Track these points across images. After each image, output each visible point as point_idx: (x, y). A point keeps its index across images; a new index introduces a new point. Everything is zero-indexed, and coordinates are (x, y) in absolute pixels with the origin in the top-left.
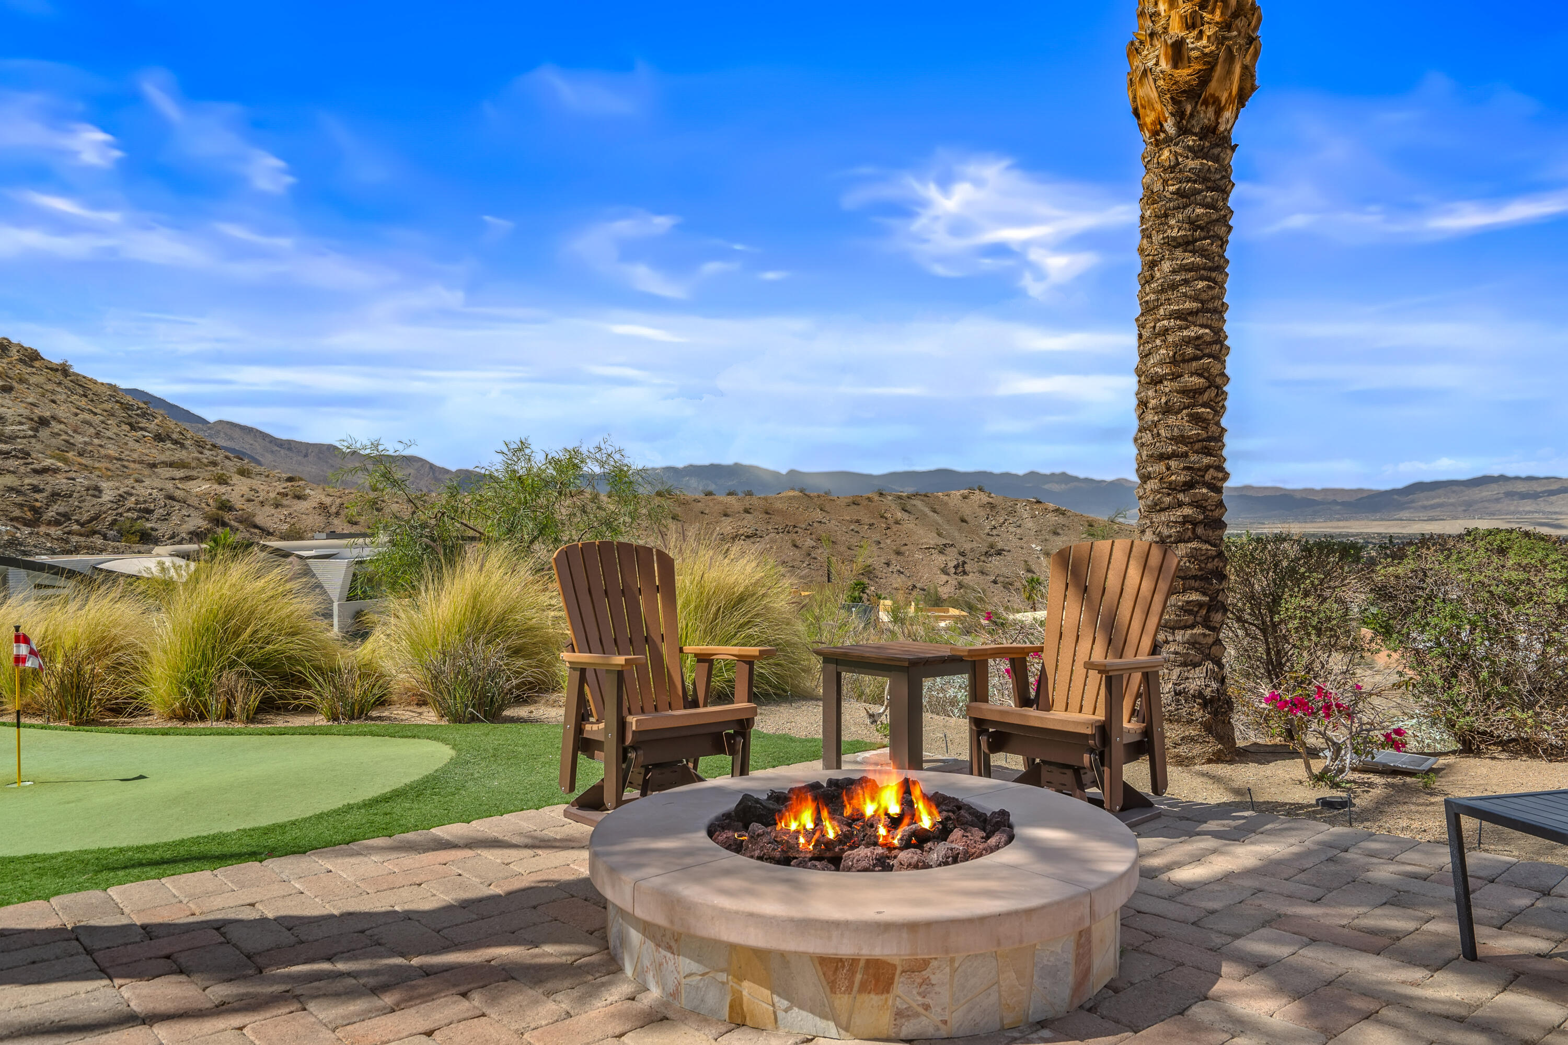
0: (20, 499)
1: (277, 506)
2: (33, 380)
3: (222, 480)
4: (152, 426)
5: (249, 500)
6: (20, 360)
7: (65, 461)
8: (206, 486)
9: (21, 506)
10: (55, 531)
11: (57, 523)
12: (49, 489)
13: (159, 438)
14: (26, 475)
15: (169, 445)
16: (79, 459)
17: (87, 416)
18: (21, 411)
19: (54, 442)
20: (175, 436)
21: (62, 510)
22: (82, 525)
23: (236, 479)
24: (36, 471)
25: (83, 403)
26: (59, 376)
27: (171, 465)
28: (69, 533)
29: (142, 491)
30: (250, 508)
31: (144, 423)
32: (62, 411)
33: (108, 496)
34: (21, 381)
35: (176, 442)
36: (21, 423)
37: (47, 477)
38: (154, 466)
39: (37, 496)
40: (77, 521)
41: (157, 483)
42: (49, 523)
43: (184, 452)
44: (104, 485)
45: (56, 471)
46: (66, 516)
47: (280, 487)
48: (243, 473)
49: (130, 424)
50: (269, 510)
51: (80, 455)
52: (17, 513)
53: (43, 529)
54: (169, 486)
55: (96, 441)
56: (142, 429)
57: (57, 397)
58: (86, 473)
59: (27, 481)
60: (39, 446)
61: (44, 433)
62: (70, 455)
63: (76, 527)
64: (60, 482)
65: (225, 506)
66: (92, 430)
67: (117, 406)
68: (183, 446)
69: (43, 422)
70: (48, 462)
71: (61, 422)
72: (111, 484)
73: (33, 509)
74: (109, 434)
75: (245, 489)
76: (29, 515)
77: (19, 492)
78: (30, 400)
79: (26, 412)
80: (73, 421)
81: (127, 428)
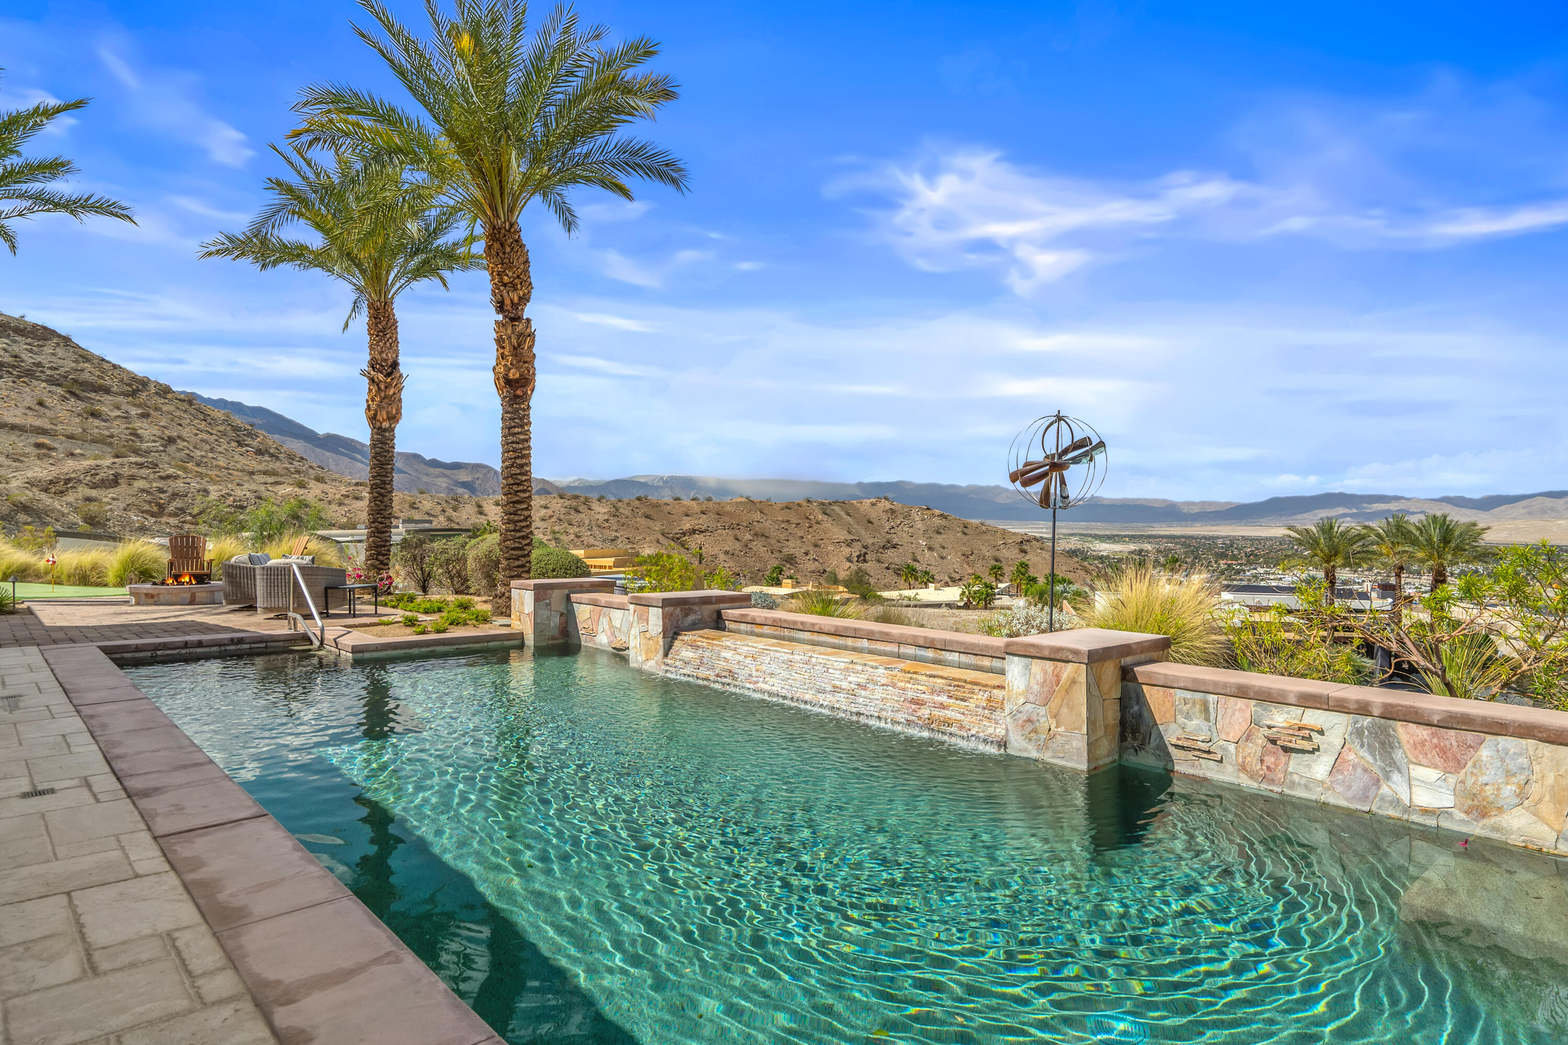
0: (149, 498)
1: (340, 504)
2: (165, 408)
3: (302, 485)
4: (255, 443)
5: (321, 500)
6: (156, 393)
7: (185, 470)
8: (289, 489)
9: (150, 502)
10: (173, 521)
11: (175, 515)
12: (170, 491)
13: (259, 452)
14: (154, 480)
15: (267, 458)
16: (196, 469)
17: (205, 436)
18: (155, 432)
19: (178, 455)
20: (272, 451)
21: (179, 505)
22: (194, 517)
23: (312, 484)
24: (161, 478)
25: (203, 425)
26: (185, 406)
27: (265, 473)
28: (184, 522)
29: (239, 492)
30: (321, 505)
31: (248, 441)
32: (185, 433)
33: (213, 496)
34: (157, 409)
35: (272, 455)
36: (154, 441)
37: (170, 482)
38: (253, 473)
39: (162, 495)
40: (190, 514)
41: (253, 487)
42: (170, 515)
43: (278, 464)
44: (211, 488)
45: (176, 477)
46: (182, 510)
47: (344, 490)
48: (319, 479)
49: (238, 442)
50: (334, 507)
51: (198, 465)
52: (147, 507)
53: (164, 520)
54: (262, 488)
55: (210, 455)
56: (247, 445)
57: (184, 422)
58: (199, 479)
59: (155, 485)
60: (166, 459)
61: (171, 449)
62: (189, 465)
63: (189, 518)
64: (179, 485)
65: (304, 504)
66: (208, 447)
67: (229, 428)
68: (277, 458)
69: (171, 440)
70: (171, 471)
71: (184, 440)
72: (216, 487)
73: (158, 505)
74: (220, 449)
75: (318, 492)
76: (155, 509)
77: (148, 493)
78: (162, 424)
79: (159, 433)
80: (193, 439)
81: (234, 444)
